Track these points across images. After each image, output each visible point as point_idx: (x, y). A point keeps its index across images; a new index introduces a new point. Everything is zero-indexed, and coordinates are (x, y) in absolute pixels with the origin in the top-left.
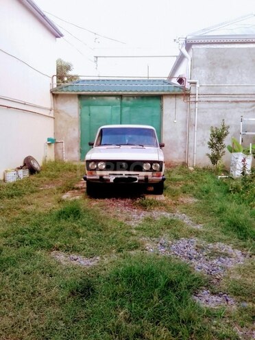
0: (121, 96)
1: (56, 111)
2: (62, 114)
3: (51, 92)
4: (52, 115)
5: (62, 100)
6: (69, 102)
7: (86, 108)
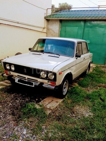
0: (85, 21)
1: (48, 29)
2: (51, 31)
3: (45, 18)
4: (46, 32)
5: (51, 23)
6: (54, 24)
7: (64, 28)
